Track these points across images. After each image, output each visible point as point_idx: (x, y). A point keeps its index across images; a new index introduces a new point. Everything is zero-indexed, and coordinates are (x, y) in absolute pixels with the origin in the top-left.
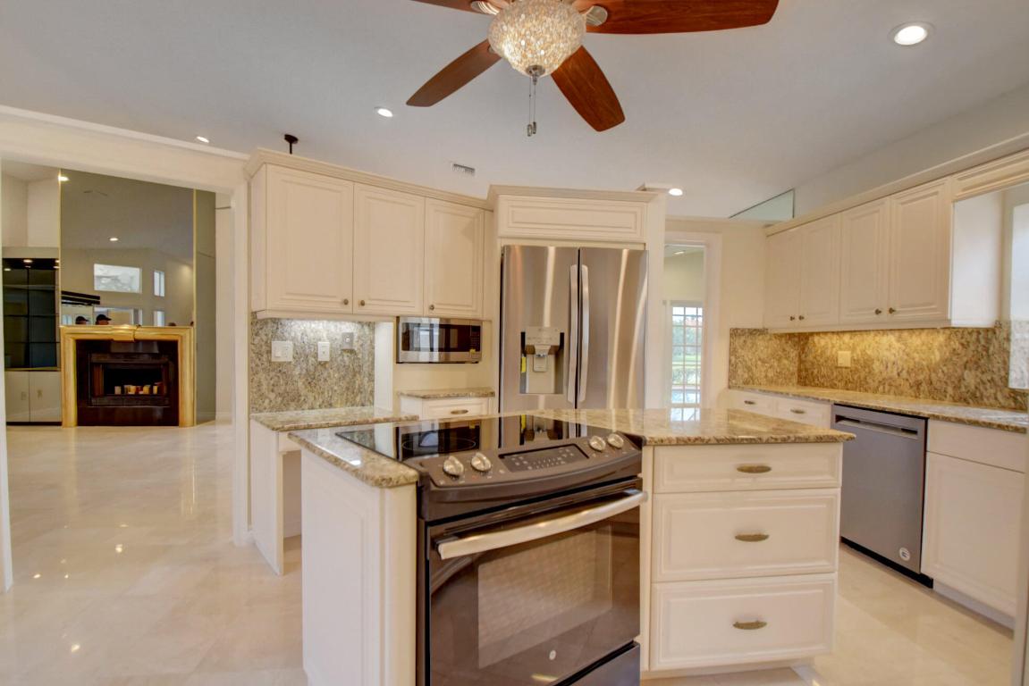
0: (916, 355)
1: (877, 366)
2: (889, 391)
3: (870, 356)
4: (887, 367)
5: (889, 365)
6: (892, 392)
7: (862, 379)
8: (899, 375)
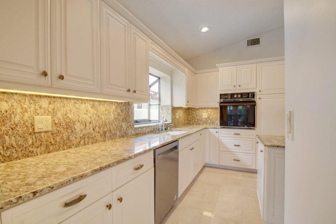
0: (103, 117)
1: (78, 127)
2: (88, 142)
3: (71, 119)
4: (86, 126)
5: (88, 124)
6: (90, 142)
7: (65, 138)
8: (94, 130)
